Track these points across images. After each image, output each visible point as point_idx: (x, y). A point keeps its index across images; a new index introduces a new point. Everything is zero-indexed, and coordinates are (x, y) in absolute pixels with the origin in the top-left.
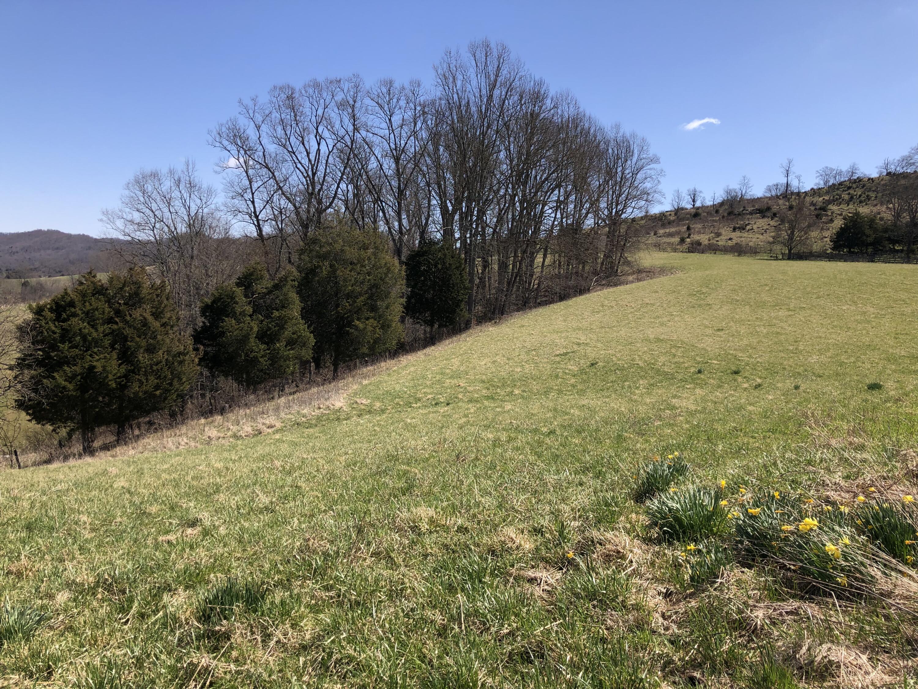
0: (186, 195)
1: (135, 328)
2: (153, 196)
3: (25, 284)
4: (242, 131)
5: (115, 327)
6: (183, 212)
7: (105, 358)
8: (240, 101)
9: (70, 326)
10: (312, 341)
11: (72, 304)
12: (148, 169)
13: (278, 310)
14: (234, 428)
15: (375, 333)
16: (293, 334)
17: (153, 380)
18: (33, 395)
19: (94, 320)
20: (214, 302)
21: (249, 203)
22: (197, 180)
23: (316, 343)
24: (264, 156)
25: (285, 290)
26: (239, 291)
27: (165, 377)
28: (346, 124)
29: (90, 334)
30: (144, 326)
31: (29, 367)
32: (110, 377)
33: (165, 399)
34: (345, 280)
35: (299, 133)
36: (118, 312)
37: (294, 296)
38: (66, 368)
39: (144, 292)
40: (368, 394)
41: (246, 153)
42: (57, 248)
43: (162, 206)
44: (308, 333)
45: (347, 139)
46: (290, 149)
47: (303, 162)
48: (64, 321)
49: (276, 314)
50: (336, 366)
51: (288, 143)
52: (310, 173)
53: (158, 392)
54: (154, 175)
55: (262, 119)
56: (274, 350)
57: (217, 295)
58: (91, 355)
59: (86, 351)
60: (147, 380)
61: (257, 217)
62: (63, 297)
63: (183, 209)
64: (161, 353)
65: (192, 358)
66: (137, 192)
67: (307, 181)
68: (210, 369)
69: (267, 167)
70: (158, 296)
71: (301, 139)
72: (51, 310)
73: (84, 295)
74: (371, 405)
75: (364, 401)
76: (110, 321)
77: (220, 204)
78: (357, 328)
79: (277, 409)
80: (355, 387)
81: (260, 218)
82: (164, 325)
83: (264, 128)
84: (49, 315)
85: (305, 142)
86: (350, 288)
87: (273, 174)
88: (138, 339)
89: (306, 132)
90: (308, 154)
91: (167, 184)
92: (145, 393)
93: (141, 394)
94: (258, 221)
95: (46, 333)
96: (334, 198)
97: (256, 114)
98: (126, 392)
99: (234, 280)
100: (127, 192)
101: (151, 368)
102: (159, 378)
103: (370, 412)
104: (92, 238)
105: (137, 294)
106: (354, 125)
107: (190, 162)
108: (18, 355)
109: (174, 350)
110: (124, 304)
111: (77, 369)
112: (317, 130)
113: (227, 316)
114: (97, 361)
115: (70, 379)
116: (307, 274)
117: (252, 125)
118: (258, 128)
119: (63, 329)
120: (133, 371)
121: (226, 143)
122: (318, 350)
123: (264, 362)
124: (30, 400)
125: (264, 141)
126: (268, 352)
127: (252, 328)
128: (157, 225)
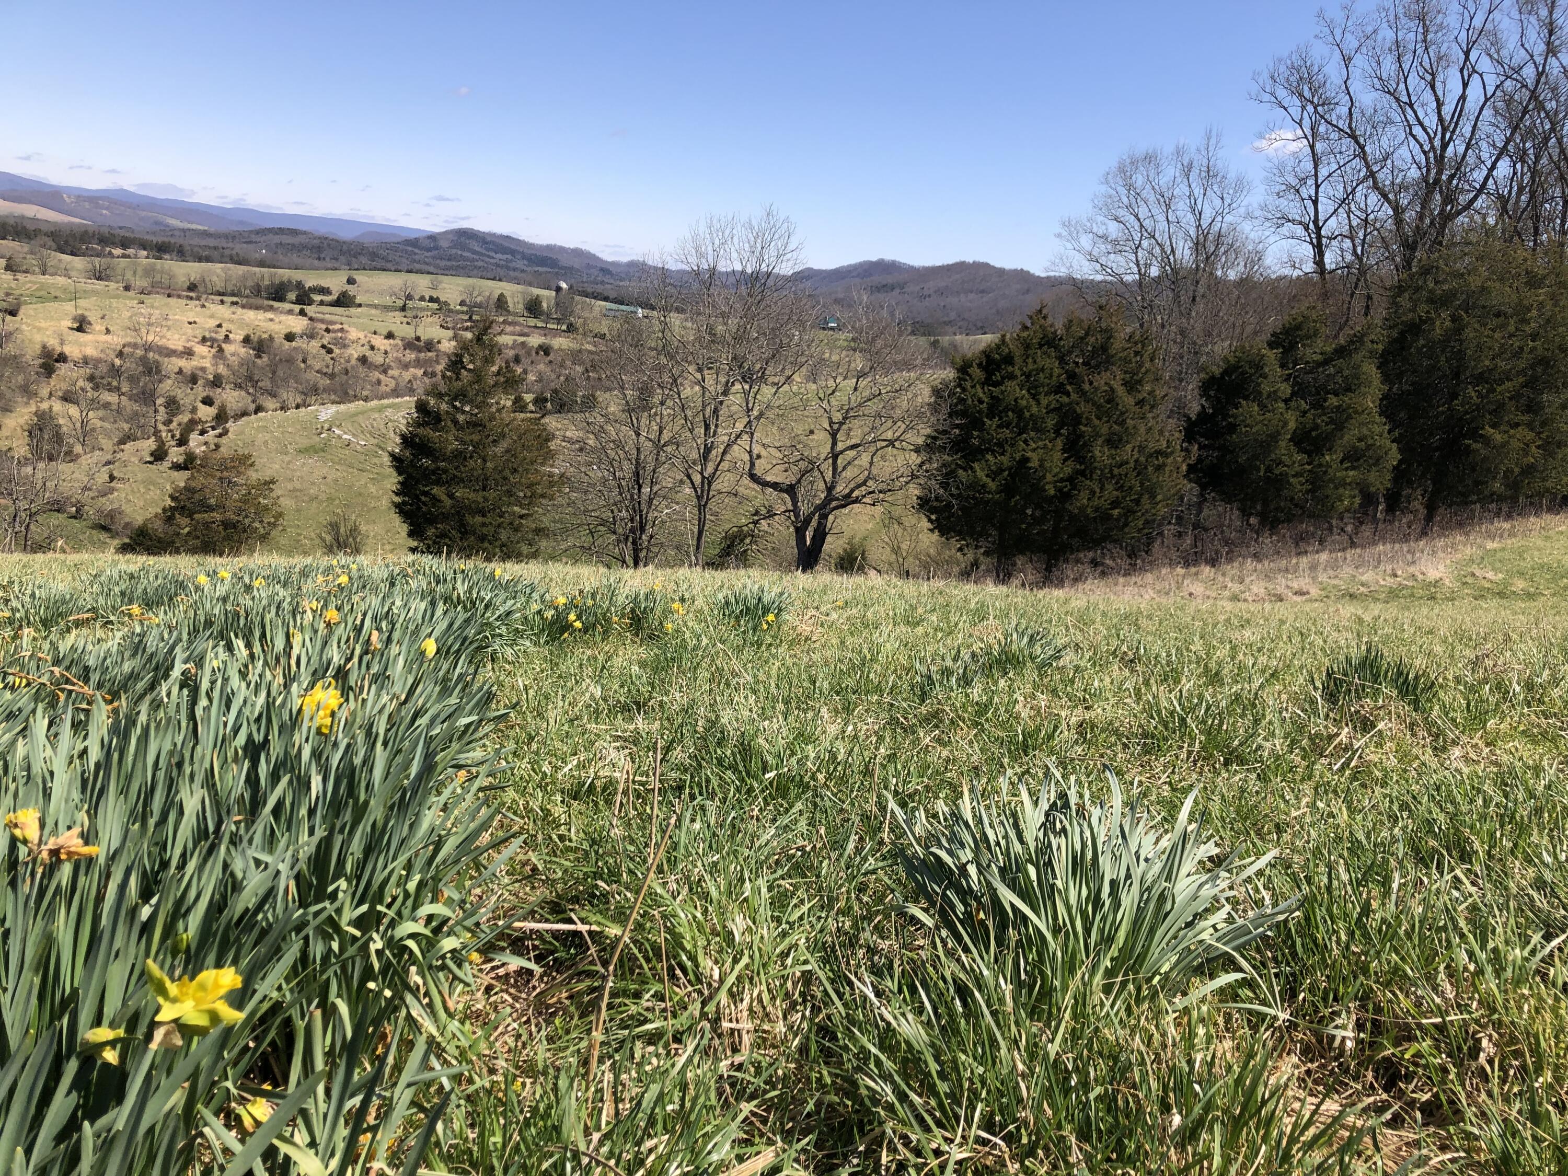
0: (1198, 191)
1: (1094, 404)
2: (1144, 194)
3: (935, 344)
4: (1316, 69)
5: (1065, 399)
6: (1189, 220)
7: (1045, 447)
8: (1320, 14)
9: (1002, 392)
10: (1394, 456)
11: (1009, 360)
12: (1141, 148)
13: (1336, 395)
14: (1235, 587)
15: (1526, 454)
16: (1360, 440)
17: (1110, 491)
18: (941, 491)
19: (1036, 387)
20: (1226, 372)
21: (1309, 204)
22: (1220, 164)
23: (1400, 462)
24: (1351, 114)
25: (1357, 357)
26: (1272, 356)
27: (1131, 488)
28: (1532, 42)
29: (1028, 408)
30: (1108, 402)
31: (942, 449)
32: (1049, 477)
33: (1126, 525)
34: (1479, 347)
35: (1428, 67)
36: (1072, 377)
37: (1371, 370)
38: (989, 457)
39: (1117, 344)
40: (1498, 565)
41: (1316, 111)
42: (983, 292)
43: (1157, 211)
44: (1388, 442)
45: (1529, 72)
46: (1405, 99)
47: (1426, 123)
48: (997, 384)
49: (1333, 401)
50: (1431, 509)
51: (1402, 86)
52: (1437, 143)
53: (1116, 512)
54: (1150, 159)
55: (1357, 44)
56: (1320, 465)
57: (1232, 360)
58: (1025, 442)
59: (1020, 434)
60: (1102, 489)
61: (1318, 229)
62: (998, 347)
63: (1190, 215)
64: (1129, 447)
65: (1179, 462)
66: (1119, 189)
67: (1427, 159)
68: (1203, 487)
69: (1353, 136)
70: (1137, 353)
71: (1429, 77)
72: (980, 365)
73: (1027, 346)
74: (1506, 583)
75: (1490, 575)
76: (1059, 389)
77: (1255, 205)
78: (1486, 440)
79: (1313, 567)
80: (1468, 551)
81: (1323, 233)
82: (1140, 403)
83: (1359, 61)
84: (977, 372)
85: (1438, 85)
86: (1487, 363)
87: (1362, 148)
88: (1097, 422)
89: (1443, 63)
90: (1439, 105)
91: (1170, 172)
92: (1097, 509)
93: (1089, 510)
94: (1319, 237)
95: (970, 402)
96: (1480, 192)
97: (1347, 35)
98: (1067, 506)
99: (1266, 336)
100: (1103, 189)
101: (1111, 471)
102: (1120, 488)
103: (1501, 595)
104: (1033, 276)
105: (1104, 348)
106: (1548, 44)
107: (1214, 133)
108: (928, 431)
109: (1151, 445)
110: (1084, 364)
111: (1005, 460)
112: (1467, 54)
113: (1246, 398)
114: (1034, 450)
115: (993, 475)
116: (1402, 333)
117: (1337, 55)
118: (1347, 61)
119: (992, 398)
120: (1082, 473)
121: (1282, 93)
122: (1401, 475)
123: (1298, 485)
124: (937, 499)
125: (1355, 87)
126: (1308, 467)
127: (1286, 424)
128: (1145, 244)
